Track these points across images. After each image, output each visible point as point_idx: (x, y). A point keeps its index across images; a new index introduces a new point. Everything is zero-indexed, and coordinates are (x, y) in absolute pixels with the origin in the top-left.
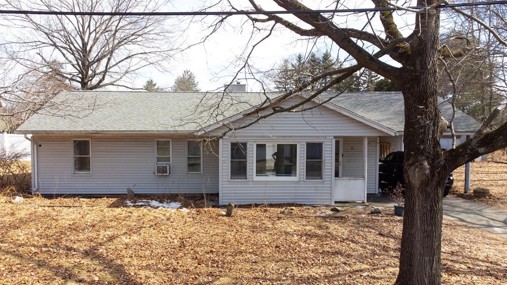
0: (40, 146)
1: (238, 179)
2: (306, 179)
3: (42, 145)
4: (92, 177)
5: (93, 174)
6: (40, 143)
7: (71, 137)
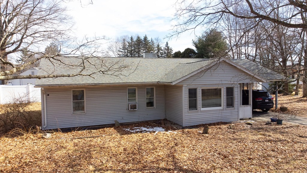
0: (48, 95)
1: (193, 110)
2: (227, 108)
3: (50, 95)
4: (87, 115)
5: (87, 113)
6: (48, 93)
7: (71, 88)
